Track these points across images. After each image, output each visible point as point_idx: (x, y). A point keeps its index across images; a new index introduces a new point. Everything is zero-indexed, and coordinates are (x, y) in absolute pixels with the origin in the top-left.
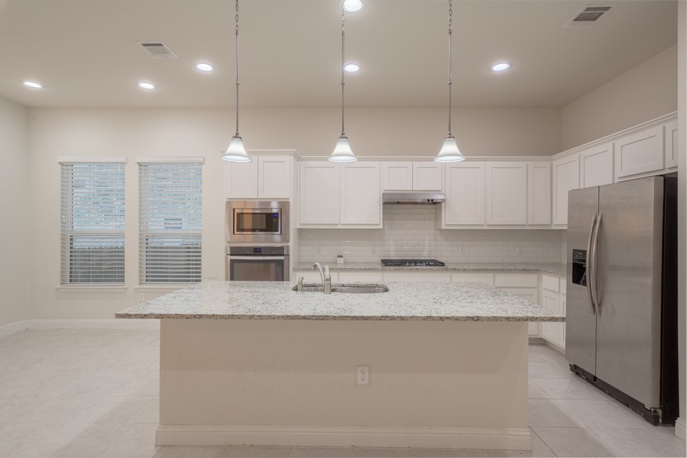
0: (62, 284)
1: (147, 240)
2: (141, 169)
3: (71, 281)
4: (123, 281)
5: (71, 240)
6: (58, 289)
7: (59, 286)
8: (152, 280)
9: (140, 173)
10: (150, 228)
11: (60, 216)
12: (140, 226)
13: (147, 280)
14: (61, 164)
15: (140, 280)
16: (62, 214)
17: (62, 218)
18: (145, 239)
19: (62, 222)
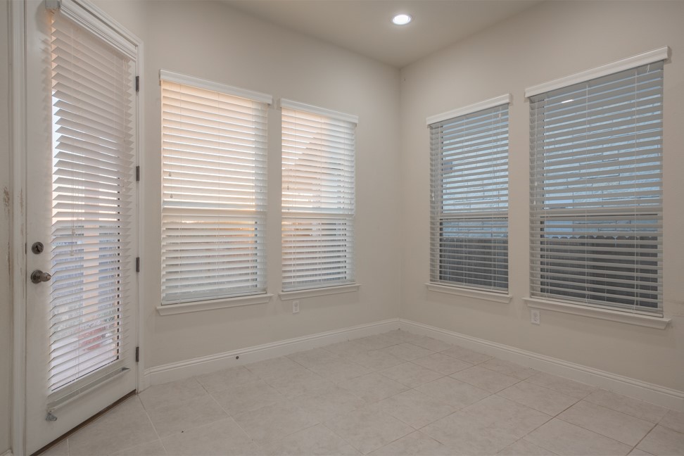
0: (431, 280)
1: (542, 223)
2: (532, 108)
3: (441, 278)
4: (506, 286)
5: (441, 224)
6: (427, 286)
7: (428, 283)
8: (552, 292)
9: (532, 115)
10: (547, 202)
11: (429, 193)
12: (532, 202)
13: (542, 290)
14: (430, 126)
15: (532, 288)
16: (432, 191)
17: (431, 197)
18: (538, 222)
19: (432, 202)
